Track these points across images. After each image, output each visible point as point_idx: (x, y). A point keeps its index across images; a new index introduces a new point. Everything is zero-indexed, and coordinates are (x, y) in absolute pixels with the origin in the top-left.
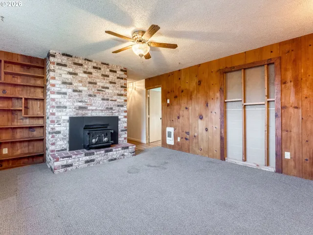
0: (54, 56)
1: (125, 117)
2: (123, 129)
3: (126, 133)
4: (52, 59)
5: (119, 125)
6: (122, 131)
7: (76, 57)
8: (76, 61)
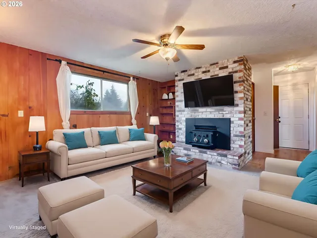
0: (177, 76)
1: (240, 119)
2: (238, 133)
3: (242, 140)
4: (177, 78)
5: (232, 129)
6: (236, 136)
7: (189, 70)
8: (190, 73)
